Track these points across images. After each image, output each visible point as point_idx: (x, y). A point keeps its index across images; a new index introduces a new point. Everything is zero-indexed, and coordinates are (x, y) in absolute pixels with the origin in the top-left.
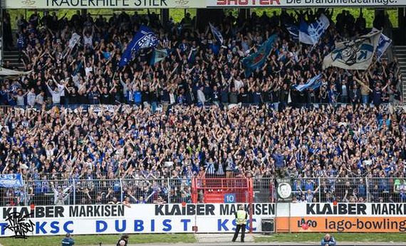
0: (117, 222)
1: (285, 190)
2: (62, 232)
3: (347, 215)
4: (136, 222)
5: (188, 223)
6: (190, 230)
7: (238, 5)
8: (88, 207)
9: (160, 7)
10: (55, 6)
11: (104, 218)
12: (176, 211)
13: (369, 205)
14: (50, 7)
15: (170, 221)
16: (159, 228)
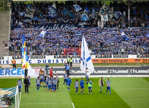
1: (90, 52)
3: (107, 58)
6: (63, 62)
8: (35, 56)
9: (55, 0)
10: (26, 1)
11: (40, 59)
12: (60, 57)
13: (112, 56)
15: (58, 60)
16: (55, 62)
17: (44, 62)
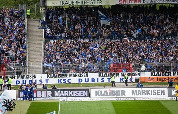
0: (86, 79)
1: (143, 68)
2: (67, 82)
3: (165, 76)
4: (92, 79)
5: (110, 79)
6: (110, 82)
7: (126, 4)
8: (76, 74)
9: (99, 5)
10: (63, 5)
11: (81, 78)
12: (106, 75)
13: (172, 73)
14: (62, 5)
15: (104, 79)
16: (100, 81)
17: (87, 81)
